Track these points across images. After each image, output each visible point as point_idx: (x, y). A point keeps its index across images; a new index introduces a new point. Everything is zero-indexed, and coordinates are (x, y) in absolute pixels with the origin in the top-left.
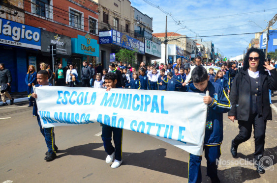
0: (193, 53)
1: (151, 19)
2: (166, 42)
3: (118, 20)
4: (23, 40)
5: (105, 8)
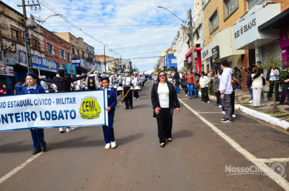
0: (119, 69)
1: (93, 48)
2: (105, 64)
3: (78, 51)
4: (52, 68)
5: (73, 46)
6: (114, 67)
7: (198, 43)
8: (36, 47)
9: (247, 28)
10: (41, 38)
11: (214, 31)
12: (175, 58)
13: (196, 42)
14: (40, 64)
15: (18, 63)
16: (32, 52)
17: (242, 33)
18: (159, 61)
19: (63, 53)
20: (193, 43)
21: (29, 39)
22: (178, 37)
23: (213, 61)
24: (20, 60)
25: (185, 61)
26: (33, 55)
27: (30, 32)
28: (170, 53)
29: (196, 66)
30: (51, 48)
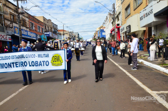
0: (72, 38)
1: (57, 26)
2: (64, 35)
3: (48, 27)
4: (33, 37)
5: (45, 24)
6: (69, 37)
7: (118, 23)
8: (24, 25)
9: (147, 15)
10: (27, 19)
11: (128, 16)
12: (104, 32)
13: (117, 22)
14: (26, 34)
15: (14, 34)
16: (22, 27)
17: (144, 18)
18: (95, 34)
19: (39, 28)
20: (115, 23)
21: (20, 20)
22: (107, 20)
23: (127, 34)
24: (15, 32)
25: (110, 34)
26: (22, 30)
27: (21, 16)
28: (101, 29)
29: (117, 37)
30: (33, 25)
